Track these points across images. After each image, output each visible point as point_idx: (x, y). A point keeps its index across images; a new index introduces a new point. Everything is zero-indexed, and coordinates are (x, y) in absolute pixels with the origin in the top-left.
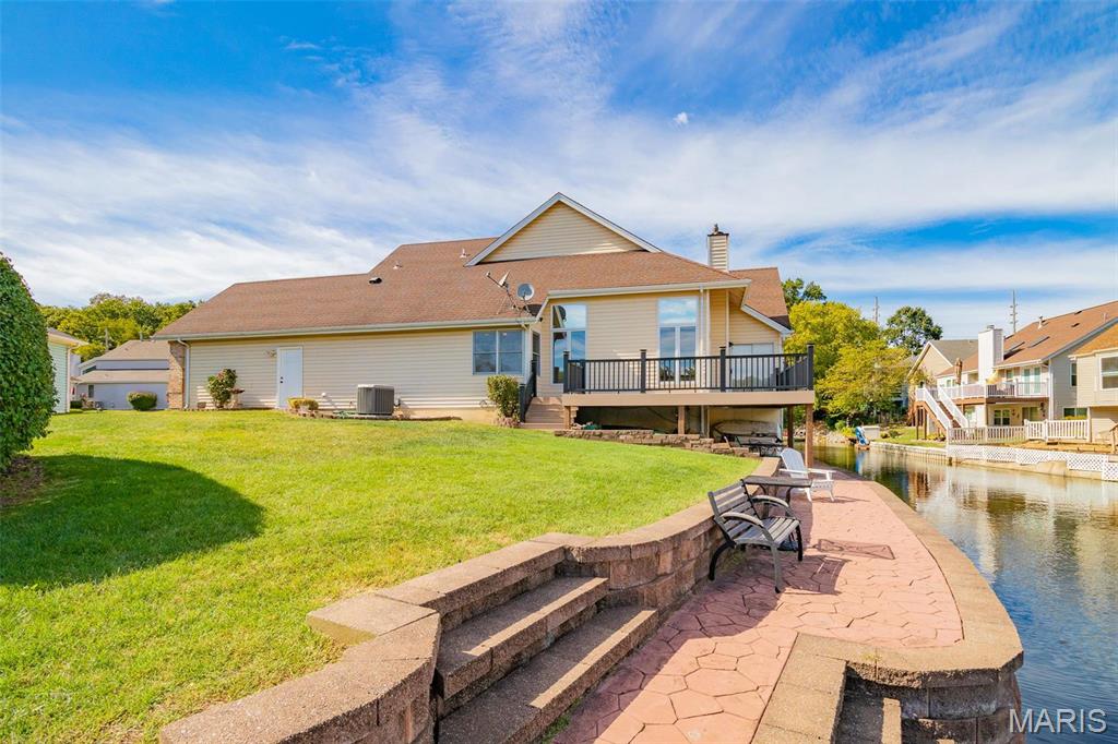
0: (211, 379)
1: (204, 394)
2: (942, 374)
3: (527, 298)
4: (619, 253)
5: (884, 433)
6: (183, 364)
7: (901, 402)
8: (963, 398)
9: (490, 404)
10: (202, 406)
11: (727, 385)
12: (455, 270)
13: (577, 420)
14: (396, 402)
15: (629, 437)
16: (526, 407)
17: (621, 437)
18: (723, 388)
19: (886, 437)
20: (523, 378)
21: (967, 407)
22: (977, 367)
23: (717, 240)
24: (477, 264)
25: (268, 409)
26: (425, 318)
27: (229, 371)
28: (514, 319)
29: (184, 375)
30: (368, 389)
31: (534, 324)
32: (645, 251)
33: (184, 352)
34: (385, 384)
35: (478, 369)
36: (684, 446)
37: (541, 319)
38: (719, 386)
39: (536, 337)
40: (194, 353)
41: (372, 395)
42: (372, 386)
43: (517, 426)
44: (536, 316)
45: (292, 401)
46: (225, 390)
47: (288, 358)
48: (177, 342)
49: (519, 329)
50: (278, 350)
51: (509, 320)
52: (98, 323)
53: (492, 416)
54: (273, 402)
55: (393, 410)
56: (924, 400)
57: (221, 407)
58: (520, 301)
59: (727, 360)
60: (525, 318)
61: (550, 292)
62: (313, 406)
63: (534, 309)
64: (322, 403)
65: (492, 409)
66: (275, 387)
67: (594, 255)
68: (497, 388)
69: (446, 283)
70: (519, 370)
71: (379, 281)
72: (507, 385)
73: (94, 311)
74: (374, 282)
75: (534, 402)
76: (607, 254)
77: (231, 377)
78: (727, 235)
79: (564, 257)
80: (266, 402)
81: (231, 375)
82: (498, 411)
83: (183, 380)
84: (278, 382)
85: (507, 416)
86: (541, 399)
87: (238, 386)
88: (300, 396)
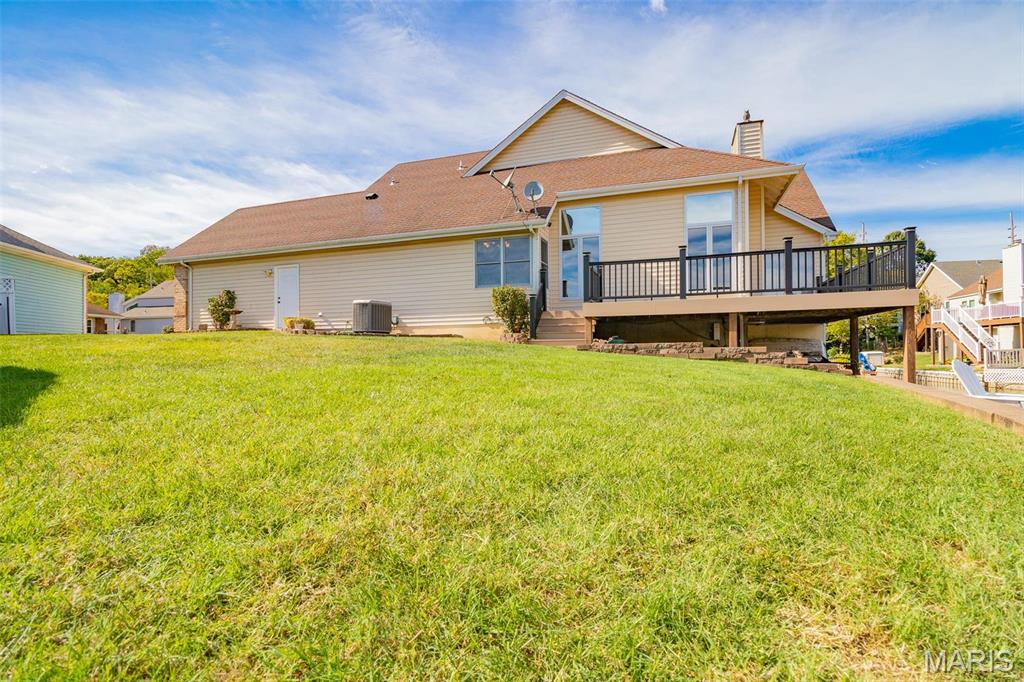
0: (211, 300)
1: (205, 317)
2: (955, 295)
3: (536, 197)
4: (631, 152)
5: (887, 359)
6: (186, 287)
7: (896, 328)
8: (990, 318)
9: (495, 318)
10: (203, 328)
11: (795, 286)
12: (453, 181)
13: (597, 335)
14: (394, 320)
15: (672, 351)
16: (536, 322)
17: (662, 352)
18: (789, 290)
19: (889, 362)
20: (532, 289)
21: (992, 328)
22: (1002, 286)
23: (748, 129)
24: (477, 174)
25: (265, 329)
26: (424, 228)
27: (229, 292)
28: (520, 223)
29: (187, 298)
30: (364, 305)
31: (542, 229)
32: (664, 147)
33: (187, 274)
34: (382, 300)
35: (481, 281)
36: (747, 361)
37: (550, 225)
38: (783, 286)
39: (544, 245)
40: (196, 275)
41: (368, 310)
42: (368, 301)
43: (528, 342)
44: (546, 218)
45: (288, 321)
46: (226, 312)
47: (285, 276)
48: (179, 265)
49: (526, 234)
50: (276, 269)
51: (516, 224)
52: (146, 270)
53: (497, 332)
54: (272, 324)
55: (390, 329)
56: (942, 322)
57: (222, 329)
58: (527, 202)
59: (794, 255)
60: (534, 221)
61: (559, 194)
62: (308, 326)
63: (543, 212)
64: (319, 324)
65: (497, 325)
66: (273, 308)
67: (603, 156)
68: (504, 301)
69: (444, 194)
70: (528, 281)
71: (375, 196)
72: (515, 296)
73: (143, 259)
74: (371, 198)
75: (543, 316)
76: (618, 154)
77: (230, 298)
78: (762, 121)
79: (570, 160)
80: (265, 324)
81: (231, 297)
82: (505, 327)
83: (187, 302)
84: (276, 300)
85: (514, 331)
86: (553, 313)
87: (237, 307)
88: (297, 316)
